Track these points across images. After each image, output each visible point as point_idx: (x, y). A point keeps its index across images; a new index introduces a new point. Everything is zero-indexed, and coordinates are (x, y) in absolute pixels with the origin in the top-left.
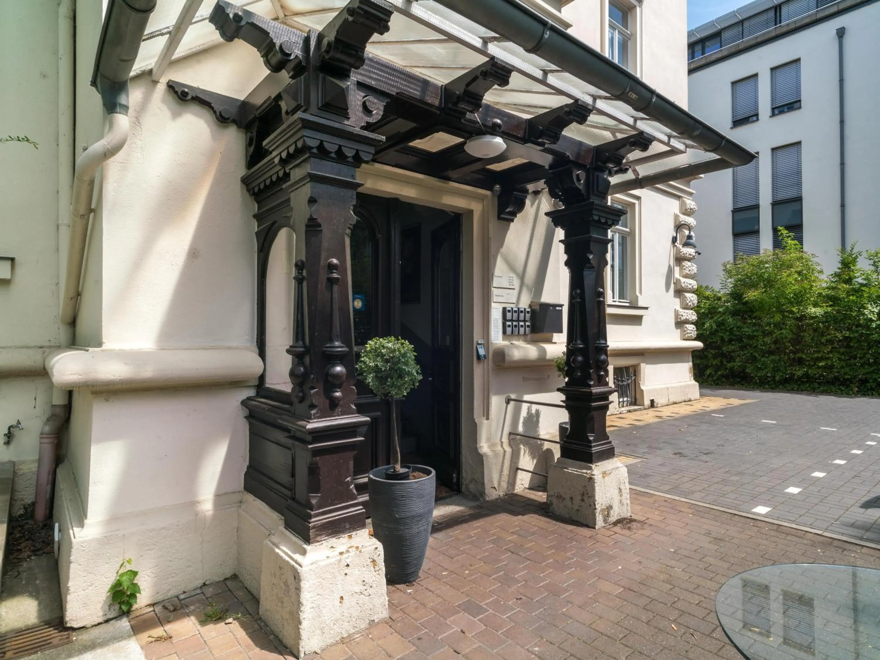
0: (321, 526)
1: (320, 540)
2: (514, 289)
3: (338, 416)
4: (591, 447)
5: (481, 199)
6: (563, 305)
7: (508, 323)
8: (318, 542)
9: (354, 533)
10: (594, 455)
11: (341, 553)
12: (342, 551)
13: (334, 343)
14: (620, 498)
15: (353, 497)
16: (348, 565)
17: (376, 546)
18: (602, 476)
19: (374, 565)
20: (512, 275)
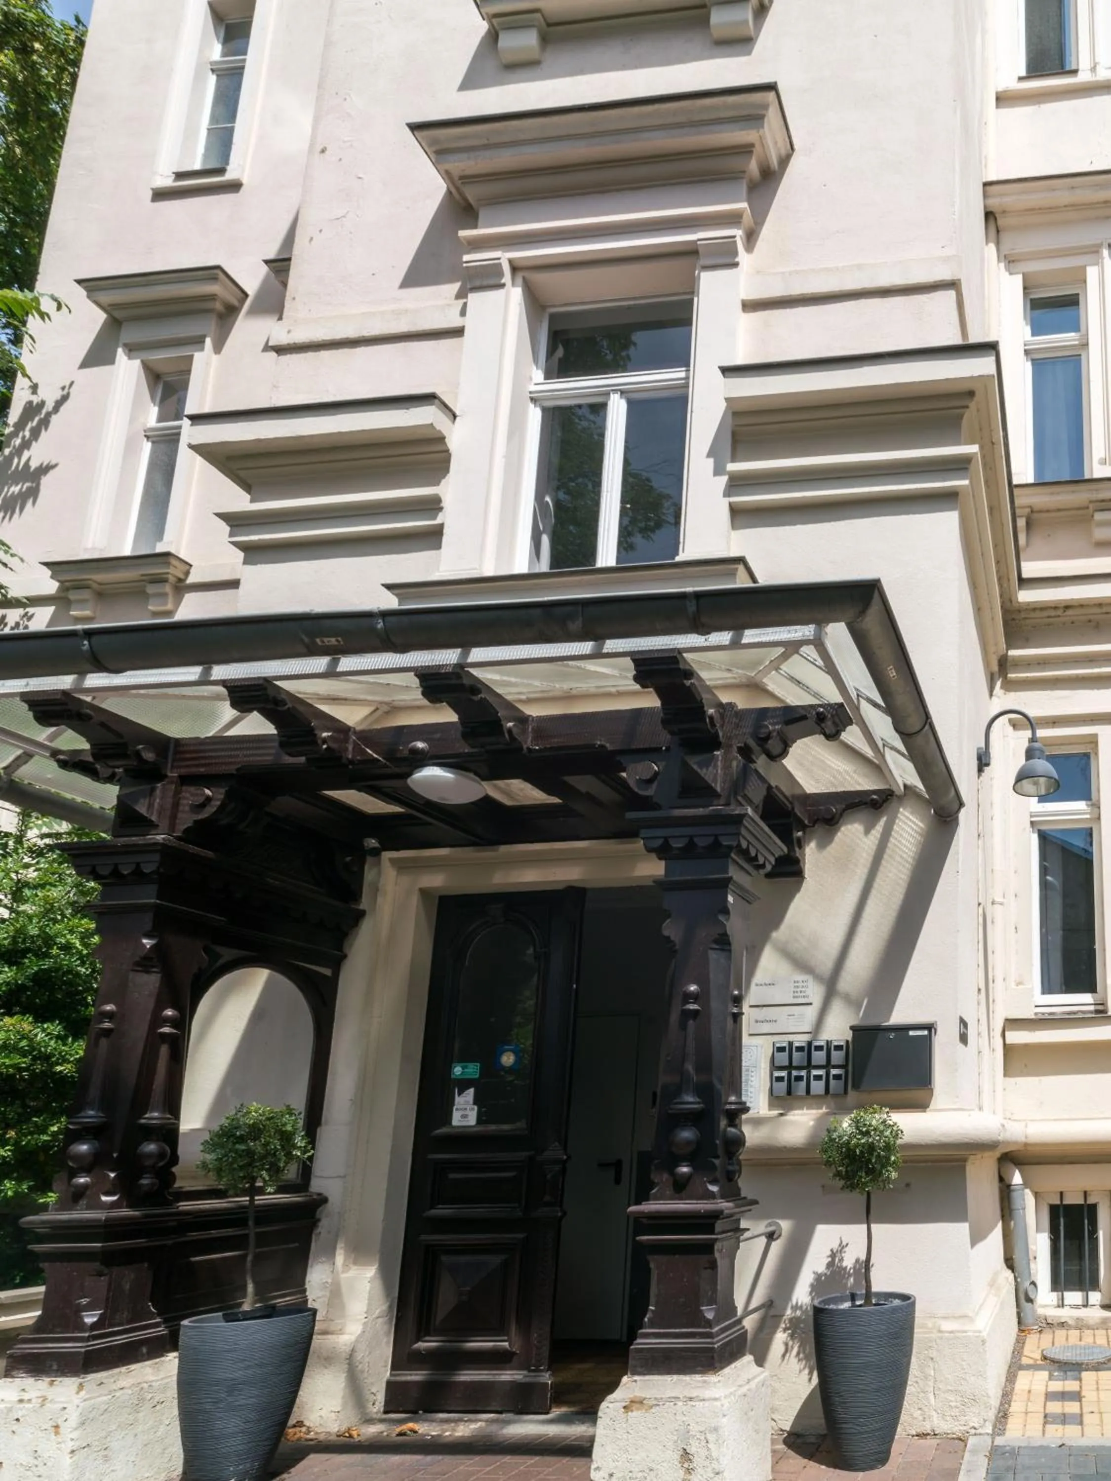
1: (16, 1375)
2: (811, 1004)
3: (82, 1209)
7: (777, 1074)
8: (12, 1377)
10: (632, 1356)
11: (22, 1401)
12: (24, 1398)
13: (86, 1112)
14: (682, 1474)
15: (81, 1327)
16: (18, 1420)
17: (65, 1406)
18: (625, 1407)
19: (57, 1433)
20: (800, 977)
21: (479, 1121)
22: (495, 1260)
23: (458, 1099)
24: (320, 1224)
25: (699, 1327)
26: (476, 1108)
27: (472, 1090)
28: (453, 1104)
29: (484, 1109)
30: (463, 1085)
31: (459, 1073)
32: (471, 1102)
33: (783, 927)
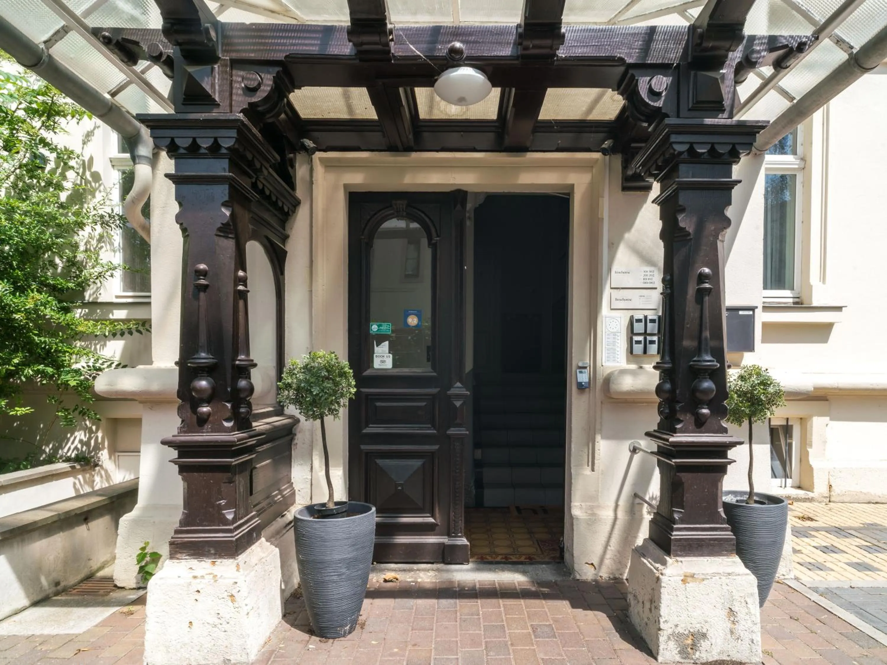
0: (181, 544)
1: (180, 558)
2: (656, 288)
3: (207, 432)
4: (672, 529)
5: (587, 166)
6: (757, 307)
7: (636, 338)
8: (178, 559)
9: (219, 560)
10: (672, 544)
11: (195, 577)
12: (196, 575)
13: (200, 354)
14: (729, 625)
15: (226, 522)
16: (198, 591)
17: (236, 581)
18: (682, 580)
19: (233, 601)
20: (648, 269)
21: (395, 365)
22: (417, 463)
23: (376, 349)
24: (296, 437)
25: (717, 523)
26: (391, 355)
27: (387, 343)
28: (373, 353)
29: (397, 357)
30: (380, 338)
31: (376, 330)
32: (387, 352)
33: (633, 230)
